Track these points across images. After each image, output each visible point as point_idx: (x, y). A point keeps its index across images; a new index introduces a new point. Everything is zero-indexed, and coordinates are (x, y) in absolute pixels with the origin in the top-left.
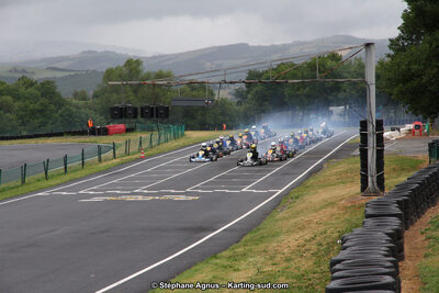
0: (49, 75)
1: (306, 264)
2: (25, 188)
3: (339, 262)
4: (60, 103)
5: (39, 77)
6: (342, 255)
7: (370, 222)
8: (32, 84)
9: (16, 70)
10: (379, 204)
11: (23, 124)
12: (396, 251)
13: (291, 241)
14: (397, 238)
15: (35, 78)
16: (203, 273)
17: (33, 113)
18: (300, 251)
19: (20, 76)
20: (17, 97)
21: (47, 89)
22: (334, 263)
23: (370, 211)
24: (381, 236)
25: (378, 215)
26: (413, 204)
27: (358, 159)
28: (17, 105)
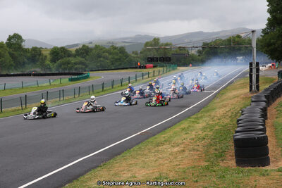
0: (123, 45)
1: (227, 121)
2: (113, 90)
3: (241, 120)
4: (127, 56)
5: (118, 45)
6: (242, 117)
7: (253, 104)
8: (116, 48)
9: (110, 43)
10: (257, 97)
11: (112, 64)
12: (264, 116)
13: (220, 112)
14: (264, 110)
15: (117, 46)
16: (185, 124)
17: (116, 60)
18: (224, 116)
19: (111, 45)
20: (110, 54)
21: (122, 50)
22: (238, 121)
23: (253, 100)
24: (258, 110)
25: (257, 101)
26: (271, 96)
27: (249, 78)
28: (110, 56)
